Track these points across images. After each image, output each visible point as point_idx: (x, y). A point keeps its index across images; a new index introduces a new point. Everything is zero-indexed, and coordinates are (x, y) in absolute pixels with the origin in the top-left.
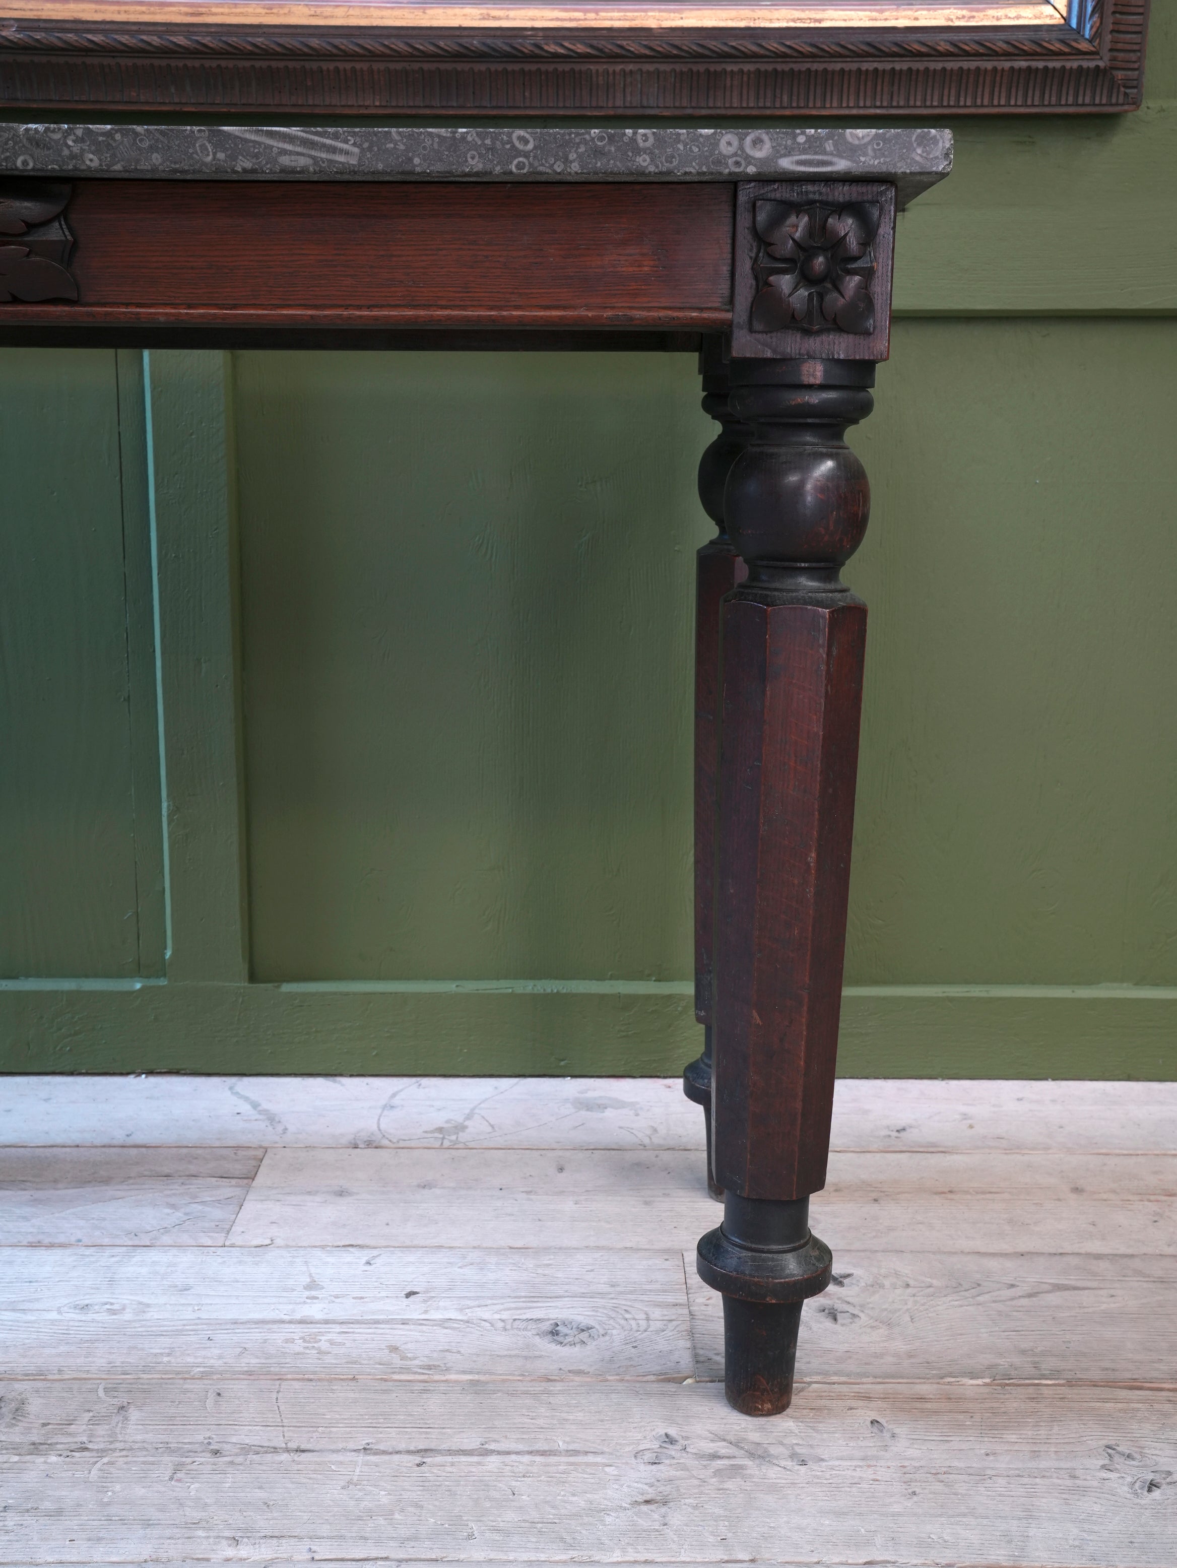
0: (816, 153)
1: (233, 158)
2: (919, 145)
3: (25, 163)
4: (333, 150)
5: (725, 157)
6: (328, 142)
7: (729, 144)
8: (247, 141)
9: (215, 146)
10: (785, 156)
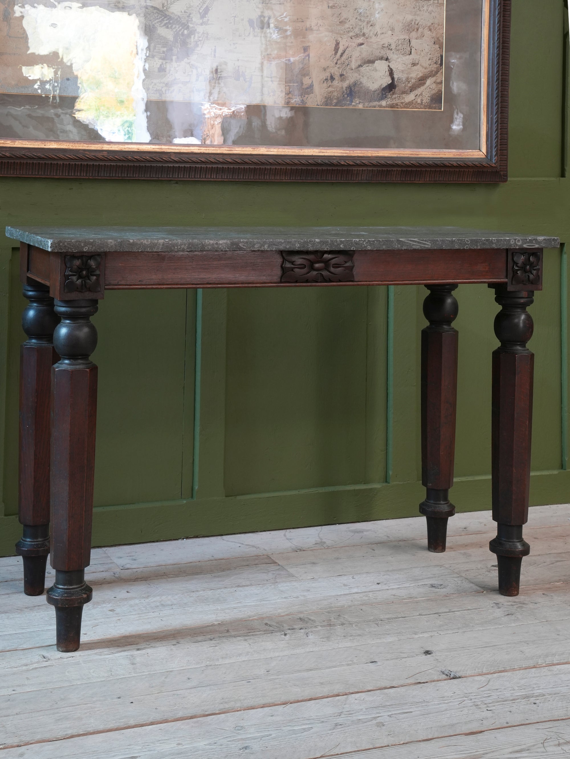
0: (531, 243)
1: (402, 246)
2: (553, 241)
3: (353, 249)
4: (425, 244)
5: (512, 244)
6: (424, 242)
7: (513, 241)
8: (405, 242)
9: (398, 244)
10: (525, 244)
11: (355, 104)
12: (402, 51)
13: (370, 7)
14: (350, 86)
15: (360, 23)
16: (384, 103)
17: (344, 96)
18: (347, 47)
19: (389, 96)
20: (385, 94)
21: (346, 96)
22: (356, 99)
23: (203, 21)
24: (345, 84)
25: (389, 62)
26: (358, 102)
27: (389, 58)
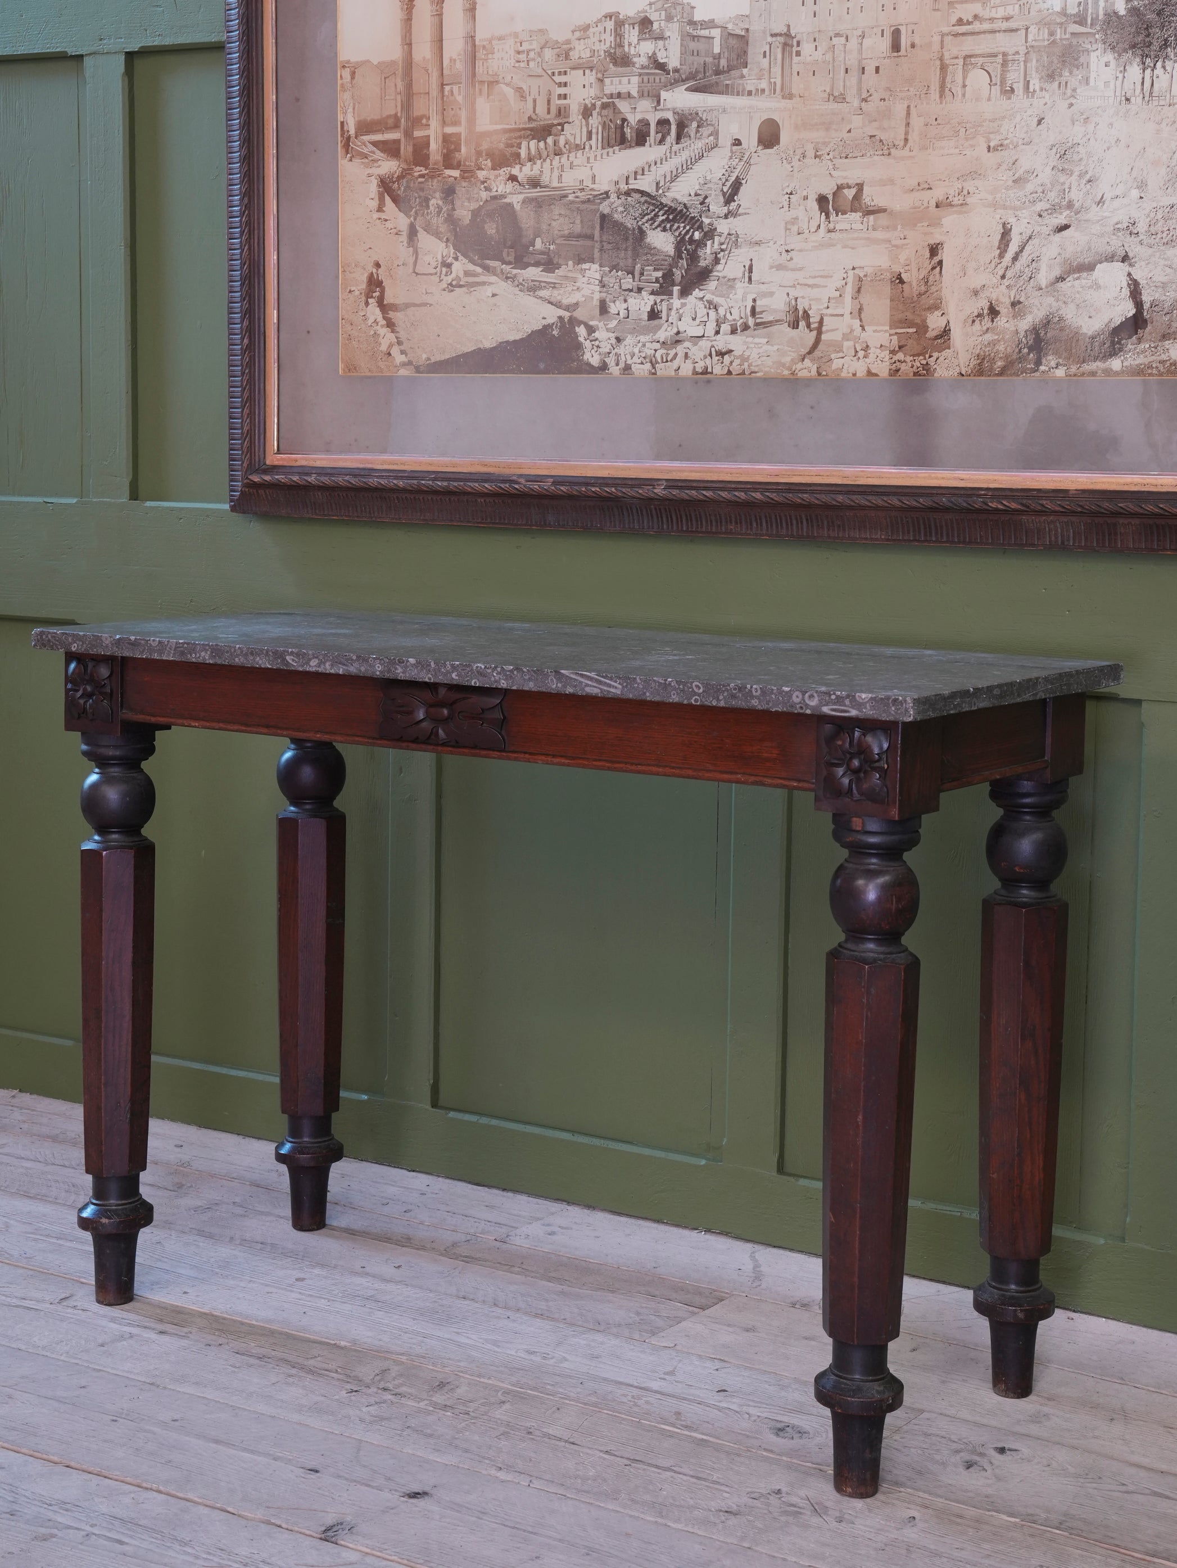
11: (1047, 369)
12: (1164, 235)
13: (1088, 137)
14: (1034, 329)
15: (1062, 178)
16: (1116, 364)
17: (1020, 351)
18: (1030, 238)
19: (1130, 346)
20: (1119, 343)
21: (1026, 350)
22: (1050, 358)
23: (728, 209)
24: (1025, 324)
25: (1131, 265)
26: (1053, 364)
27: (1131, 255)
